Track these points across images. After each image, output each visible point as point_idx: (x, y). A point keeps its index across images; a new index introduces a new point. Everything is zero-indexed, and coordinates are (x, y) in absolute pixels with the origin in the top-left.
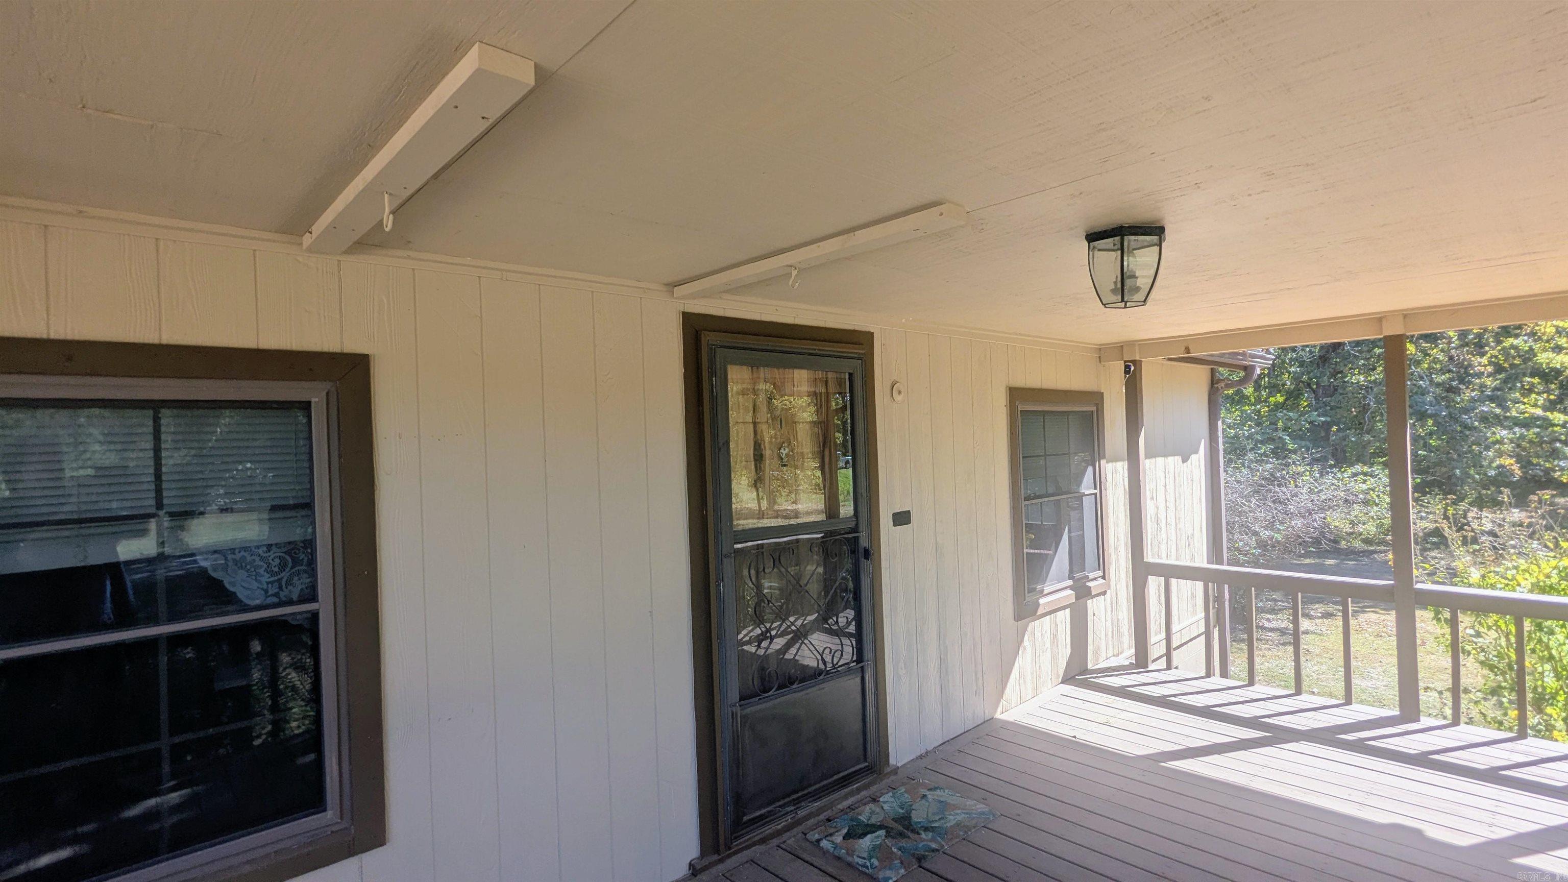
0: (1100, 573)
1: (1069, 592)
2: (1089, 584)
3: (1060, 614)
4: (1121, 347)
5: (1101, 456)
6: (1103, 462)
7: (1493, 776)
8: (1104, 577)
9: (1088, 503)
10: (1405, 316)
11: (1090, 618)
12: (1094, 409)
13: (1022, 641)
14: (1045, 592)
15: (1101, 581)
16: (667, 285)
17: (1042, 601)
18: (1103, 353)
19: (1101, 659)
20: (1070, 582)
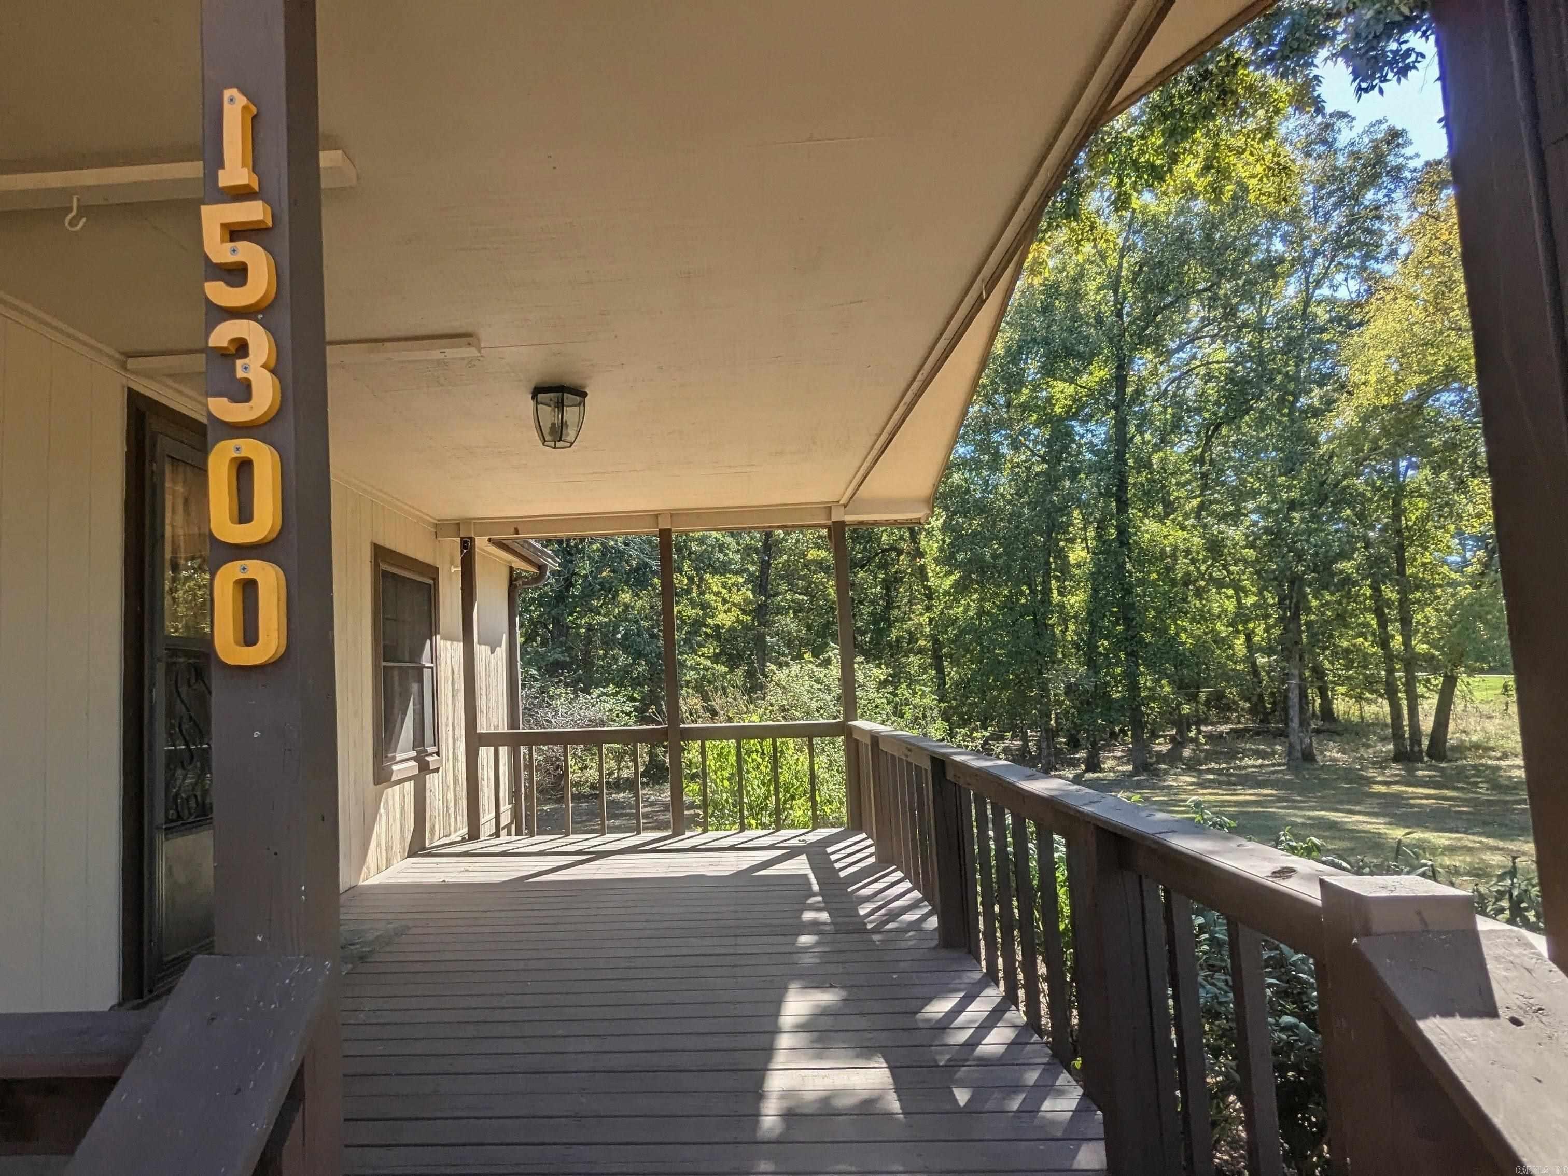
0: (435, 749)
1: (413, 763)
2: (428, 758)
3: (407, 784)
4: (457, 525)
5: (437, 632)
6: (438, 637)
7: (732, 848)
8: (438, 754)
9: (427, 674)
10: (672, 515)
11: (428, 794)
12: (431, 582)
13: (379, 808)
14: (398, 759)
15: (436, 757)
16: (123, 353)
17: (395, 768)
18: (440, 528)
19: (436, 838)
20: (414, 754)
